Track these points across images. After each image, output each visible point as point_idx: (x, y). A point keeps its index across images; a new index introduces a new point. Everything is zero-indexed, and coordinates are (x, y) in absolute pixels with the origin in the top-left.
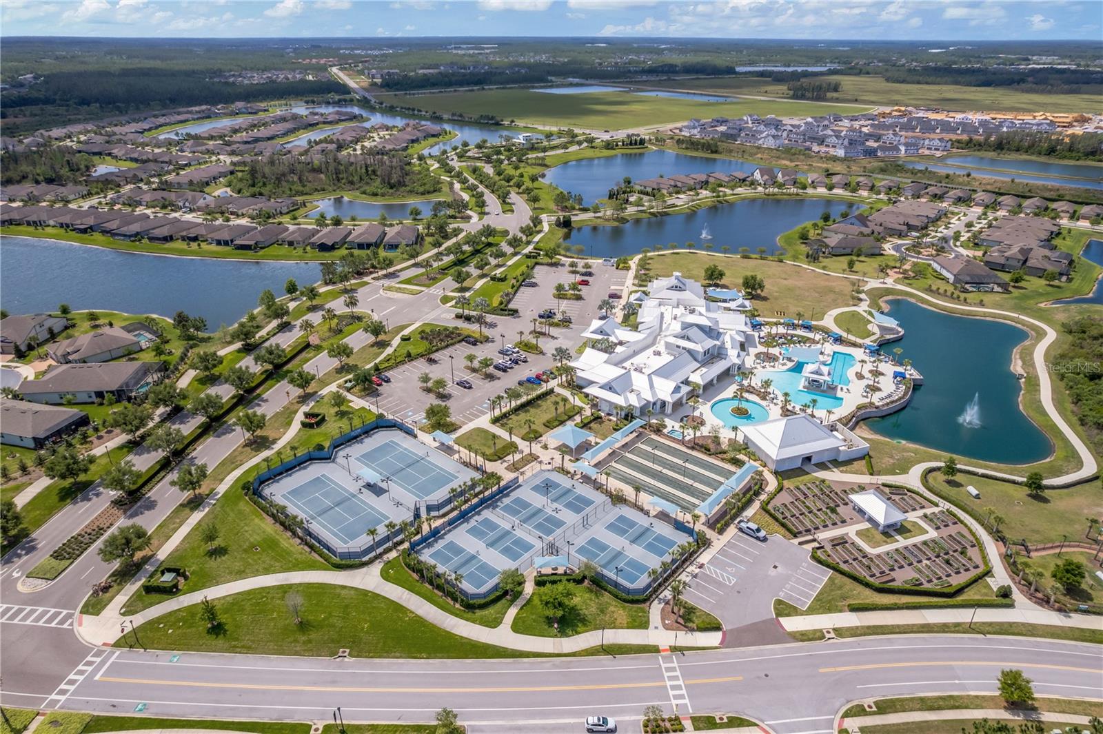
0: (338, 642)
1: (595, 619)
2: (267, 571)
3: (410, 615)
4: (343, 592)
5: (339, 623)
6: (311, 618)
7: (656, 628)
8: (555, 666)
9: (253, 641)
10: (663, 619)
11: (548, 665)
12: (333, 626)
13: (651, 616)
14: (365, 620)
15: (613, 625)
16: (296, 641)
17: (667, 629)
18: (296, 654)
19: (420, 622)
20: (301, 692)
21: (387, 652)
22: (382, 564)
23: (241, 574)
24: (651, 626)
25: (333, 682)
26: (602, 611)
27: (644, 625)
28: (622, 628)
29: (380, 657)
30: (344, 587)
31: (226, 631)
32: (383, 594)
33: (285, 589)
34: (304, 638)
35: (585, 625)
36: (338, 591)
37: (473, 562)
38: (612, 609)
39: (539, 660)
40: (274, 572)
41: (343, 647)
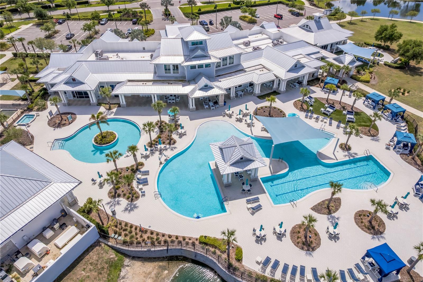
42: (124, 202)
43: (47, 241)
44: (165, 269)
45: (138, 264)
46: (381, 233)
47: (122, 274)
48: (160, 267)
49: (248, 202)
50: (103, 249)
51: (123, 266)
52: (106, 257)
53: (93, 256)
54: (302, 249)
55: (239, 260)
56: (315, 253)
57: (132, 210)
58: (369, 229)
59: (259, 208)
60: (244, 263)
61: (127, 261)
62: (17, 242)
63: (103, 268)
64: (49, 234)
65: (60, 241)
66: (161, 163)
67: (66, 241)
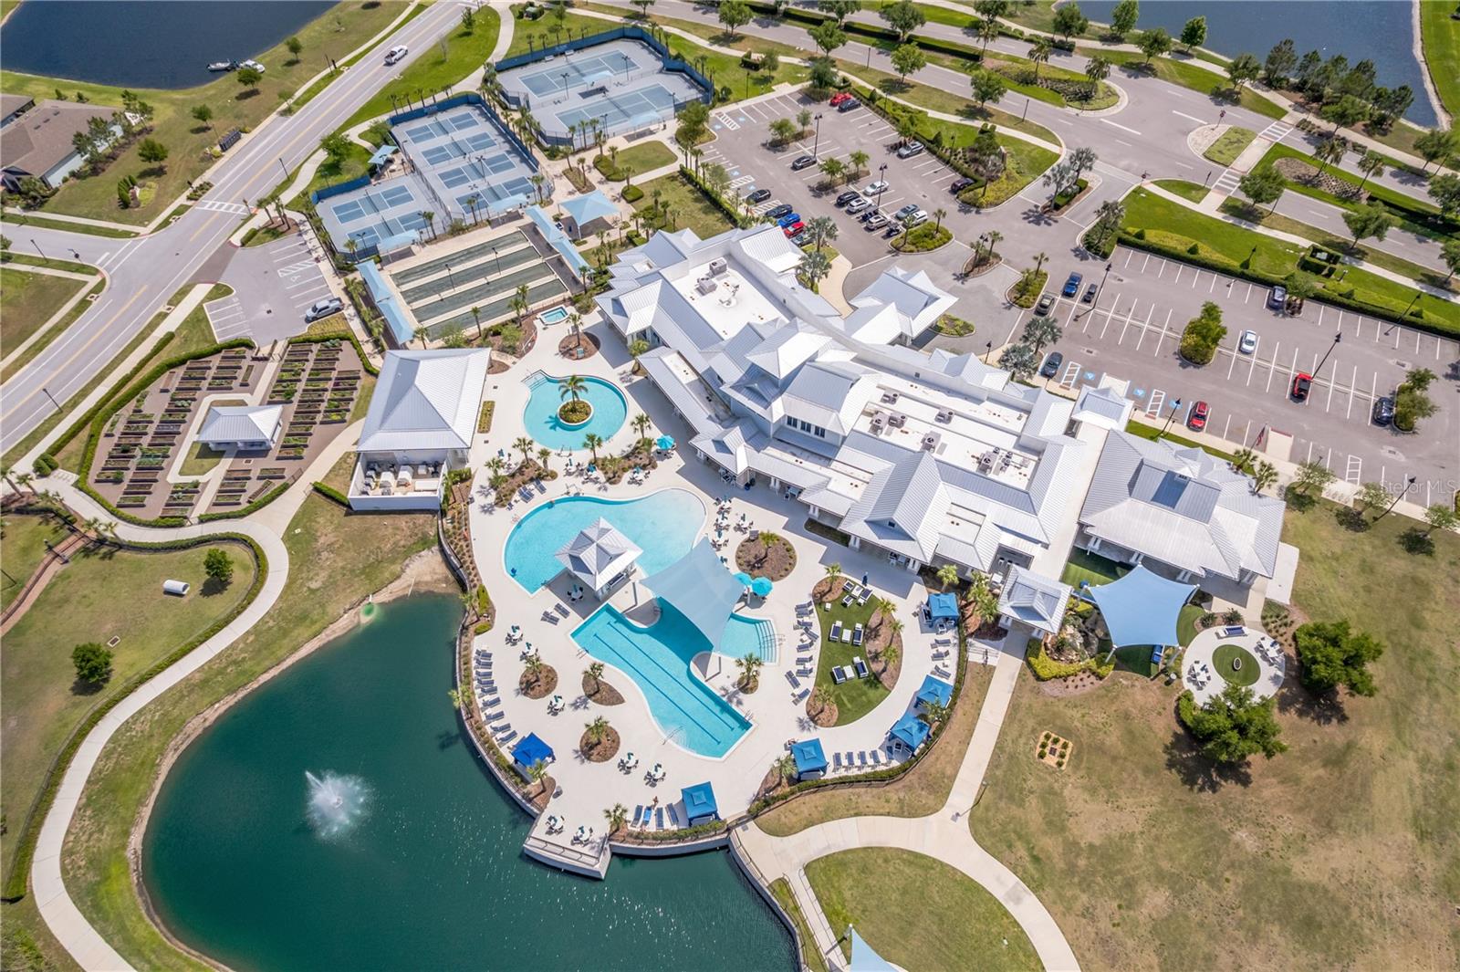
42: (492, 498)
43: (415, 476)
44: (446, 583)
45: (439, 558)
46: (589, 759)
47: (423, 553)
48: (447, 577)
49: (558, 607)
50: (432, 521)
51: (429, 548)
52: (427, 528)
53: (421, 518)
54: (521, 683)
55: (477, 633)
56: (522, 698)
57: (485, 512)
58: (587, 744)
59: (554, 621)
60: (476, 638)
61: (435, 548)
62: (399, 456)
63: (416, 535)
64: (422, 471)
65: (420, 484)
66: (568, 493)
67: (422, 488)
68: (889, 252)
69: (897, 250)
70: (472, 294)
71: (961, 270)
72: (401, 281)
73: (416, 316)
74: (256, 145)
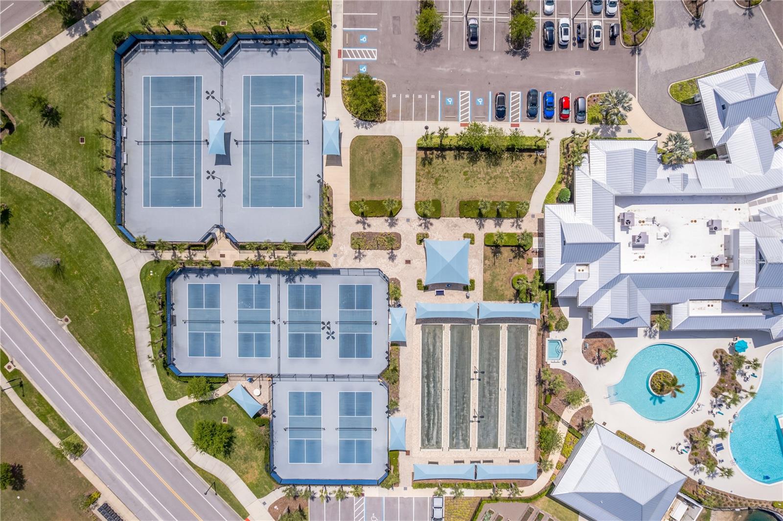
0: (69, 308)
1: (236, 459)
2: (71, 182)
3: (130, 331)
4: (106, 262)
5: (81, 291)
6: (68, 267)
7: (264, 503)
8: (176, 463)
9: (19, 252)
10: (276, 503)
11: (172, 457)
12: (75, 289)
13: (272, 493)
14: (98, 305)
15: (241, 474)
16: (45, 279)
17: (269, 511)
18: (38, 291)
19: (131, 342)
20: (20, 329)
21: (91, 348)
22: (152, 259)
23: (51, 166)
24: (263, 500)
25: (43, 340)
26: (246, 460)
27: (259, 494)
28: (244, 482)
29: (84, 347)
30: (109, 256)
31: (8, 223)
32: (128, 291)
33: (71, 216)
34: (51, 282)
35: (225, 456)
36: (103, 256)
37: (213, 325)
38: (254, 464)
39: (172, 448)
40: (75, 187)
41: (69, 316)
68: (633, 53)
69: (635, 47)
70: (484, 396)
71: (689, 17)
72: (434, 441)
73: (487, 447)
74: (127, 492)
